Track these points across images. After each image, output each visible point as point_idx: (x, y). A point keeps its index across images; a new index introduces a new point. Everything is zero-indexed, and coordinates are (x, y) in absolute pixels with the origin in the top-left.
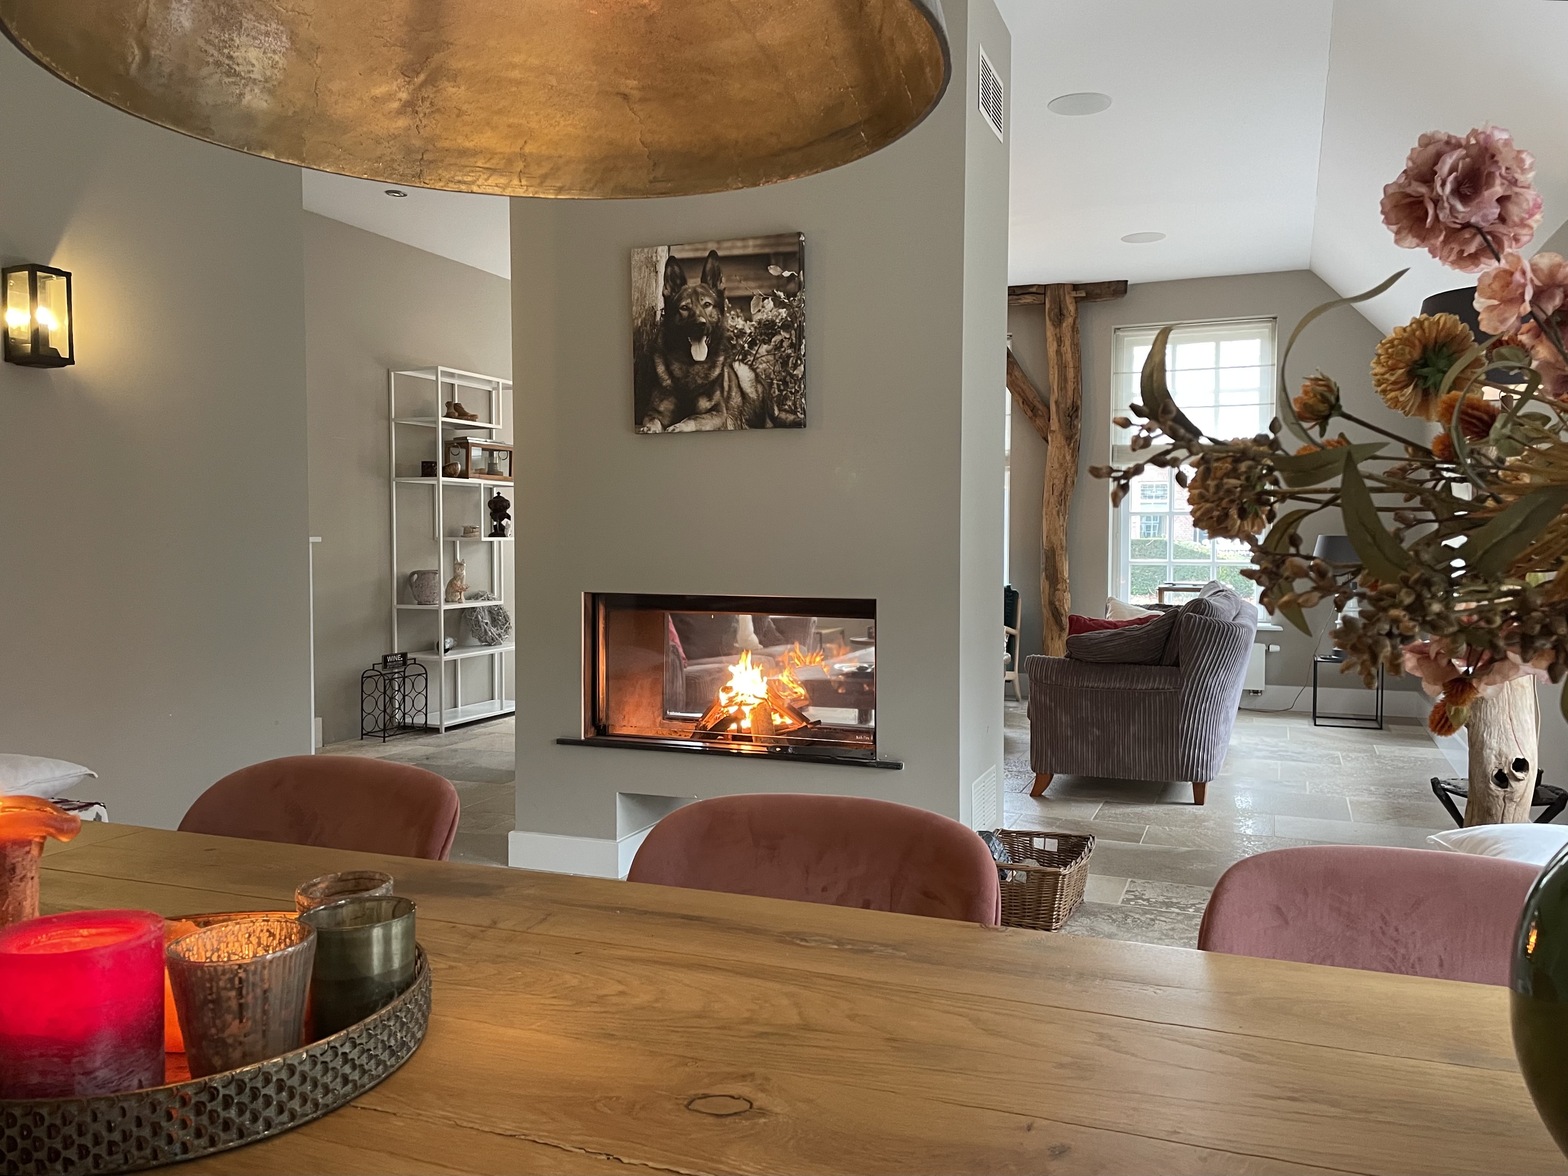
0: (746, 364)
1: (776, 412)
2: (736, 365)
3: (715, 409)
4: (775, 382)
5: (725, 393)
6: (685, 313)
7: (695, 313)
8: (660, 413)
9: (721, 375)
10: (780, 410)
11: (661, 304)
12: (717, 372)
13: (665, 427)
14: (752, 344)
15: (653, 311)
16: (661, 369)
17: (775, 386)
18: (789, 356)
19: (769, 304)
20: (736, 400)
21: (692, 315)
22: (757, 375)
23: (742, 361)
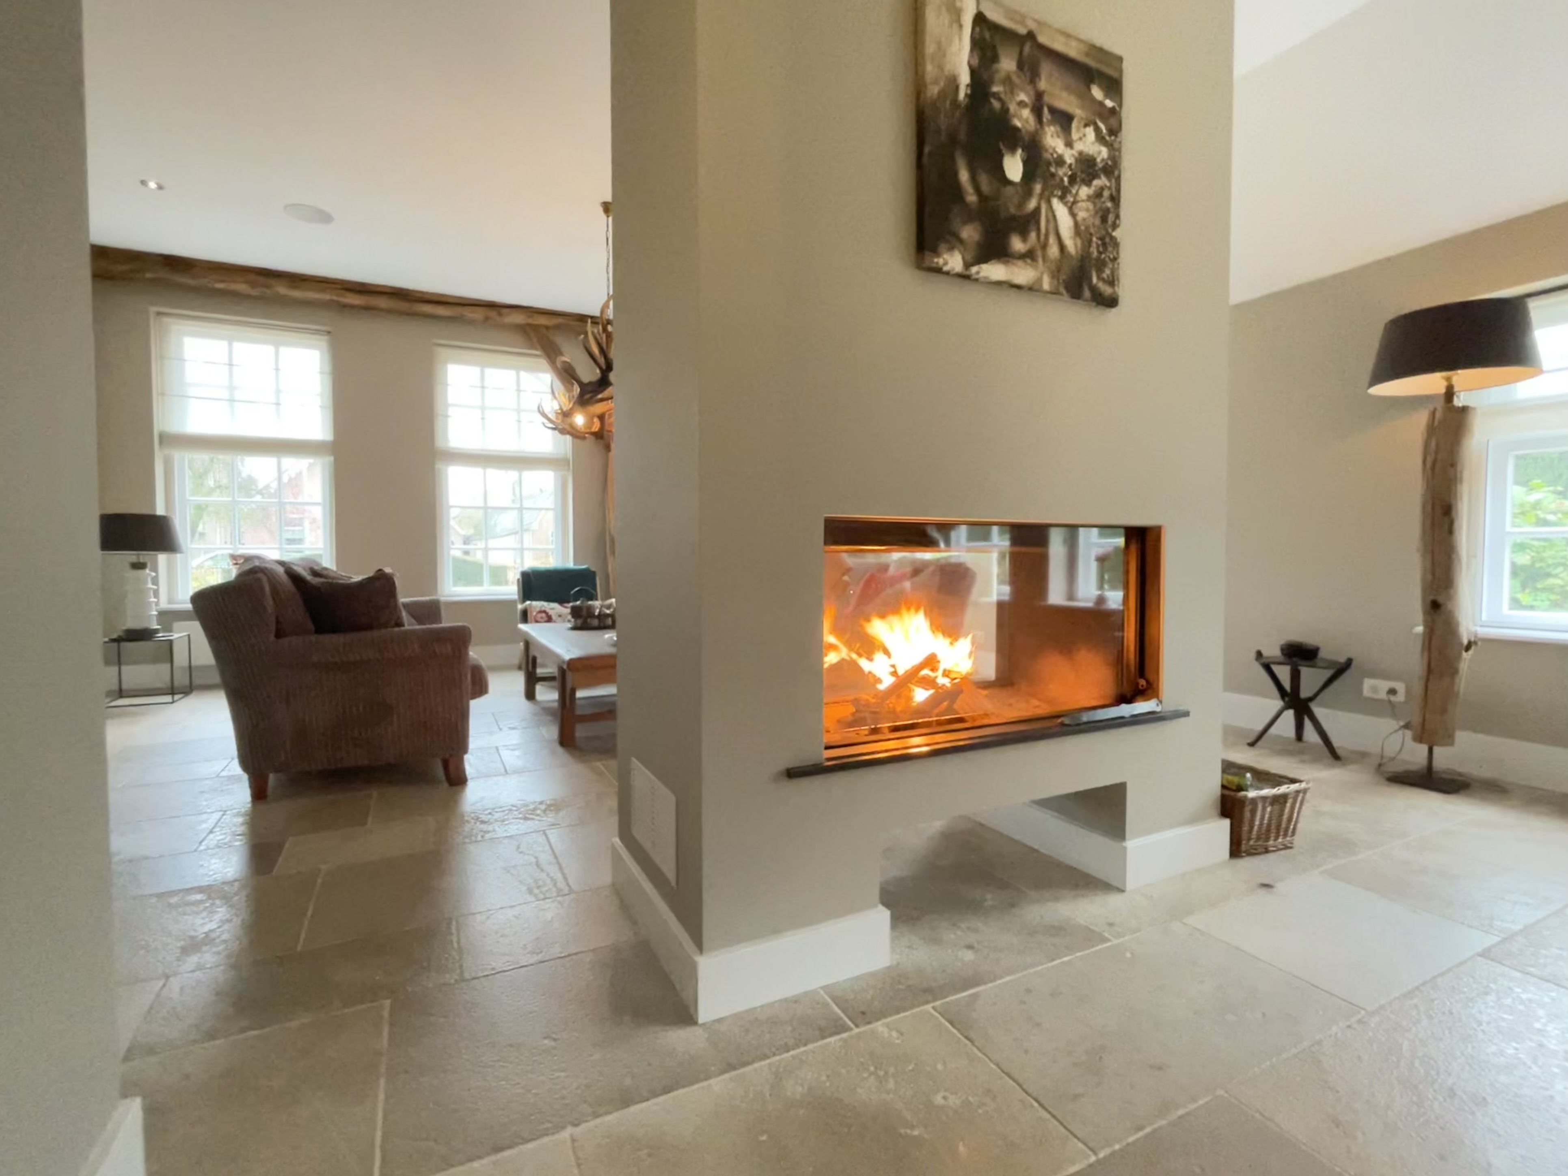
0: (1065, 204)
1: (1095, 280)
2: (1055, 202)
3: (1029, 256)
4: (1094, 239)
5: (1042, 237)
6: (996, 104)
7: (1007, 110)
8: (961, 241)
9: (1037, 210)
10: (1099, 278)
11: (965, 78)
12: (1032, 204)
13: (967, 265)
14: (1073, 179)
15: (953, 82)
16: (964, 176)
17: (1094, 245)
18: (1108, 210)
19: (1090, 132)
20: (1053, 251)
21: (1005, 110)
22: (1076, 225)
23: (1062, 198)
